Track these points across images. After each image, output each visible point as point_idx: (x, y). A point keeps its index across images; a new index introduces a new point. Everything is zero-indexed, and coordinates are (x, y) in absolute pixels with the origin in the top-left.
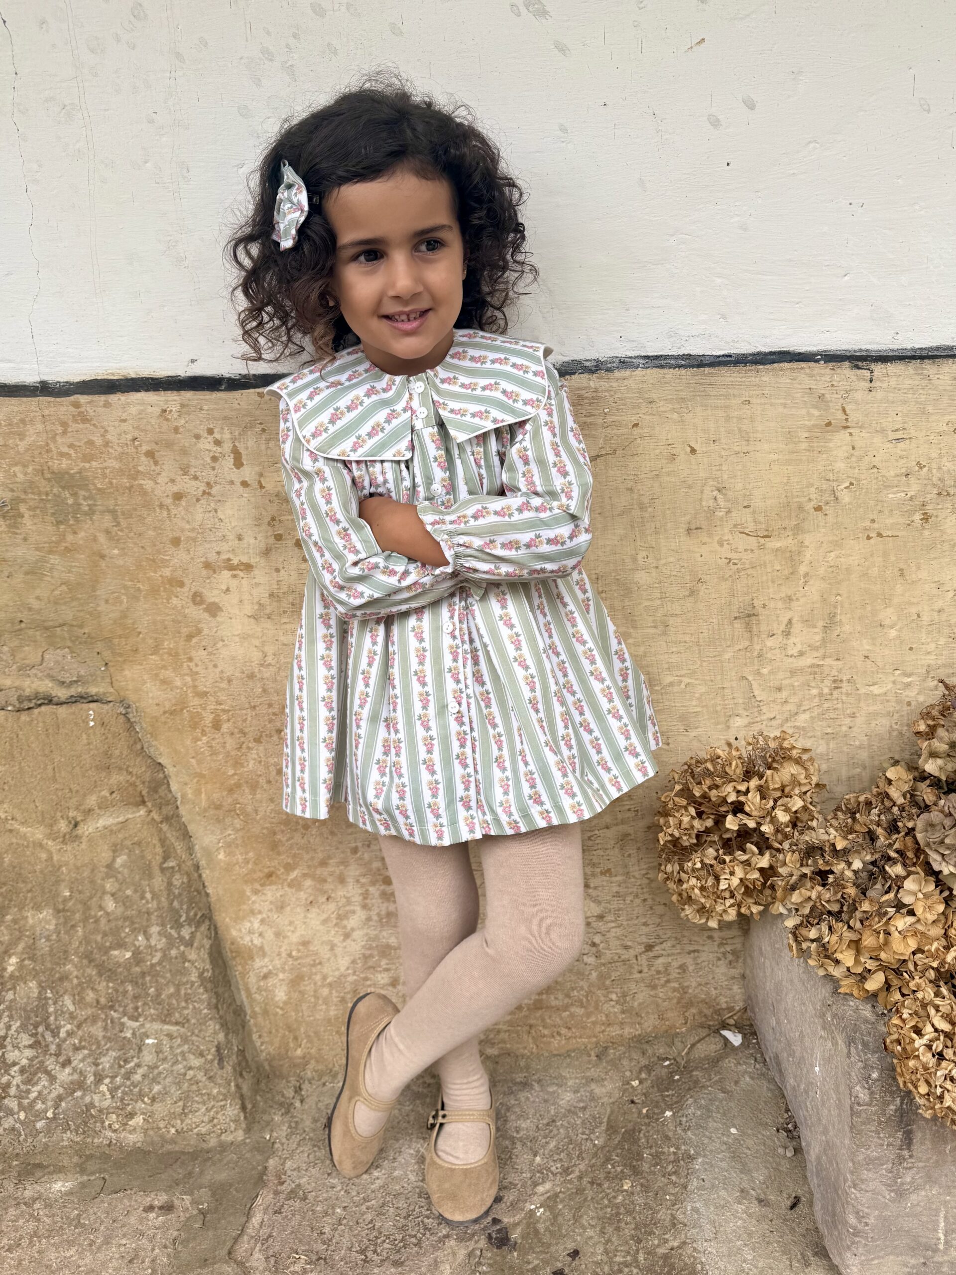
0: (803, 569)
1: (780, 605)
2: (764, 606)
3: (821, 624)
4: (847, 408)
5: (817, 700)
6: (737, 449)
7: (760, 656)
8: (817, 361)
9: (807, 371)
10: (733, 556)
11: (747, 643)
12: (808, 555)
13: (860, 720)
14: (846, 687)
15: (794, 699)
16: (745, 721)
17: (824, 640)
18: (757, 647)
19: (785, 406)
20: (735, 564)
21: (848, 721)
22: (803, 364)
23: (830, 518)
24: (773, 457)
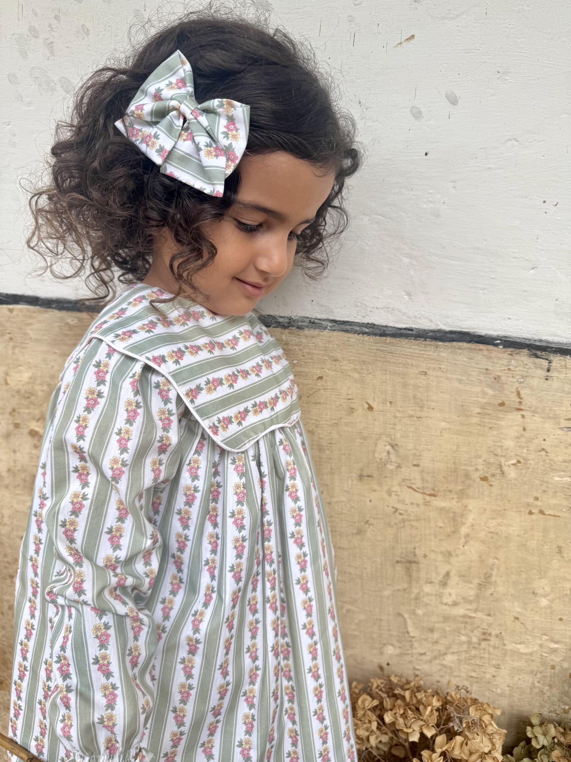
0: (464, 530)
1: (440, 558)
2: (425, 556)
3: (476, 581)
4: (523, 392)
5: (465, 646)
6: (411, 413)
7: (416, 599)
8: (497, 345)
9: (485, 352)
10: (400, 506)
11: (406, 586)
12: (470, 518)
13: (504, 672)
14: (493, 641)
15: (444, 642)
16: (398, 651)
17: (477, 596)
18: (415, 591)
19: (460, 381)
20: (401, 514)
21: (492, 670)
22: (482, 346)
23: (495, 490)
24: (443, 424)
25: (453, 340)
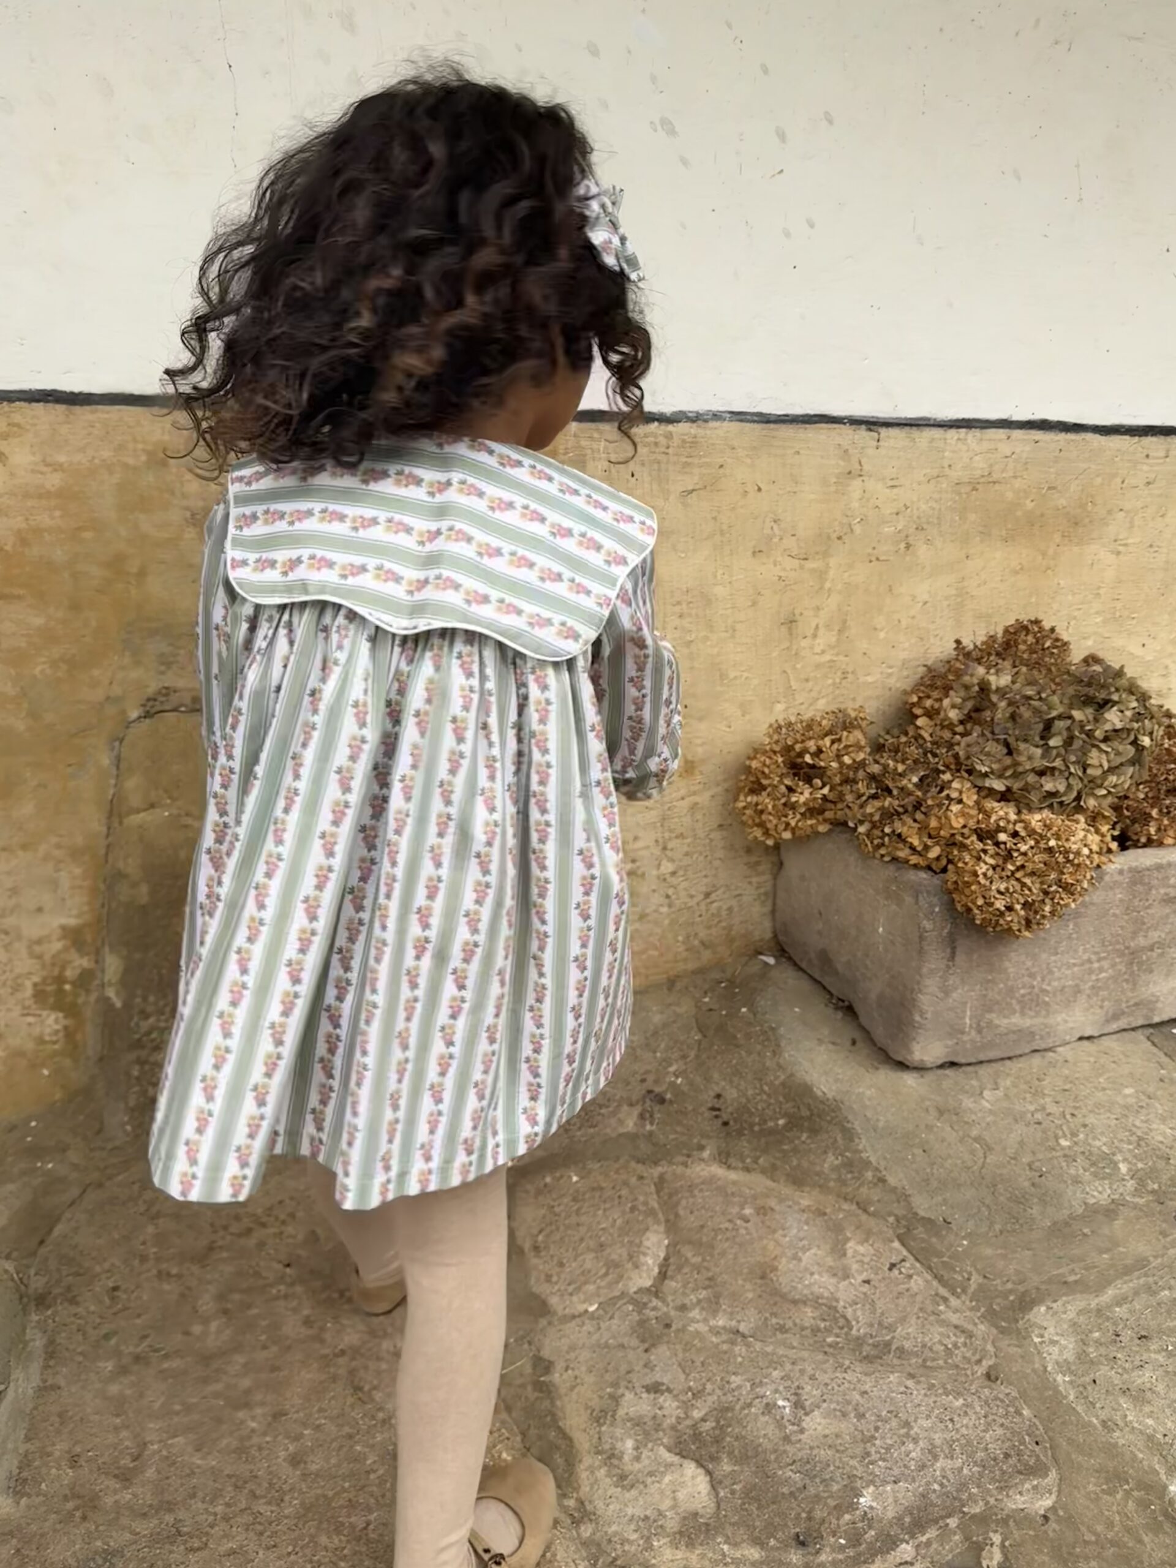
0: (828, 585)
1: (811, 613)
2: (801, 614)
3: (837, 628)
4: (863, 461)
6: (789, 489)
7: (796, 654)
8: (846, 424)
9: (838, 431)
10: (782, 574)
11: (787, 644)
12: (831, 573)
14: (850, 676)
17: (838, 640)
18: (795, 647)
19: (822, 457)
20: (784, 581)
22: (836, 426)
23: (847, 546)
24: (812, 496)
25: (816, 422)
